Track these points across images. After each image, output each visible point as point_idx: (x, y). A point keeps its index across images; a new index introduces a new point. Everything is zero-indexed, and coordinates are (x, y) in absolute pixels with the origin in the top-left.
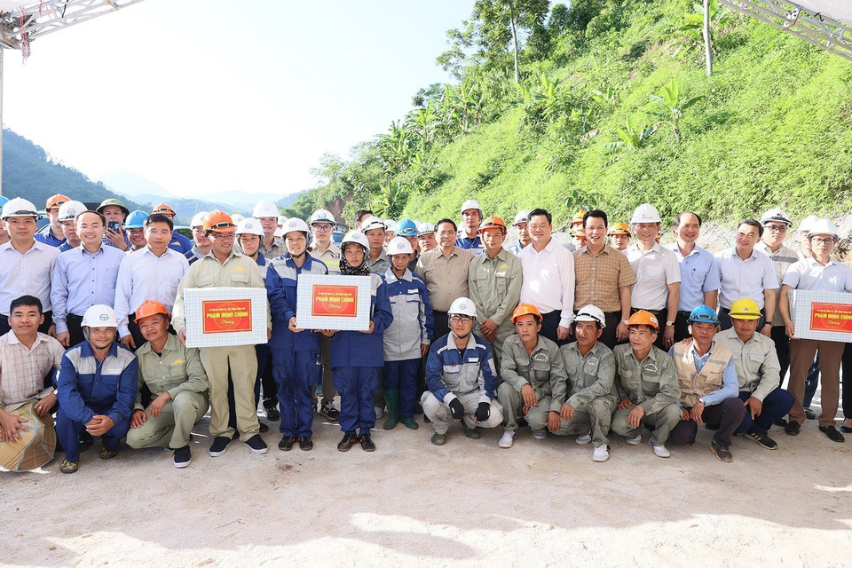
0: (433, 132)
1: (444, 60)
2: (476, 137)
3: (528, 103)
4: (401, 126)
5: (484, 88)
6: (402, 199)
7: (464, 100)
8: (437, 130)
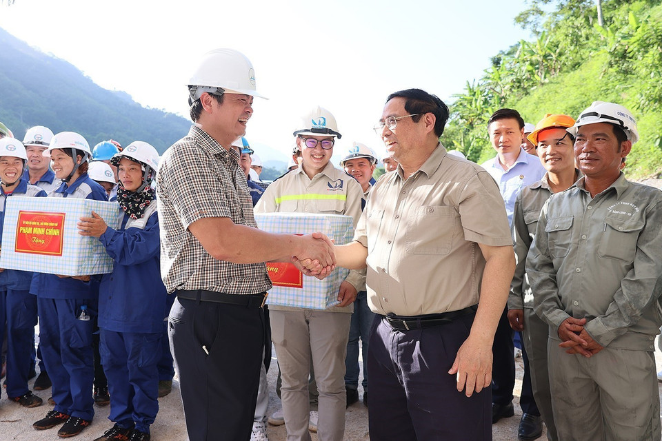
0: (508, 87)
1: (522, 19)
2: (552, 87)
3: (612, 46)
4: (476, 85)
5: (561, 38)
6: (476, 153)
7: (539, 52)
8: (512, 84)
